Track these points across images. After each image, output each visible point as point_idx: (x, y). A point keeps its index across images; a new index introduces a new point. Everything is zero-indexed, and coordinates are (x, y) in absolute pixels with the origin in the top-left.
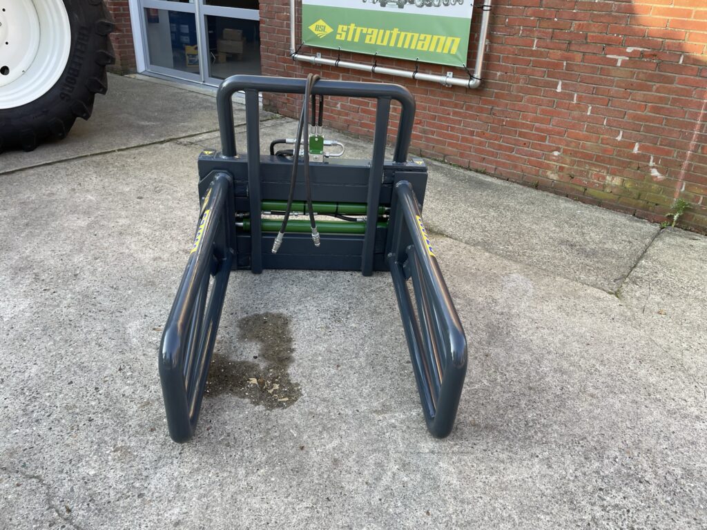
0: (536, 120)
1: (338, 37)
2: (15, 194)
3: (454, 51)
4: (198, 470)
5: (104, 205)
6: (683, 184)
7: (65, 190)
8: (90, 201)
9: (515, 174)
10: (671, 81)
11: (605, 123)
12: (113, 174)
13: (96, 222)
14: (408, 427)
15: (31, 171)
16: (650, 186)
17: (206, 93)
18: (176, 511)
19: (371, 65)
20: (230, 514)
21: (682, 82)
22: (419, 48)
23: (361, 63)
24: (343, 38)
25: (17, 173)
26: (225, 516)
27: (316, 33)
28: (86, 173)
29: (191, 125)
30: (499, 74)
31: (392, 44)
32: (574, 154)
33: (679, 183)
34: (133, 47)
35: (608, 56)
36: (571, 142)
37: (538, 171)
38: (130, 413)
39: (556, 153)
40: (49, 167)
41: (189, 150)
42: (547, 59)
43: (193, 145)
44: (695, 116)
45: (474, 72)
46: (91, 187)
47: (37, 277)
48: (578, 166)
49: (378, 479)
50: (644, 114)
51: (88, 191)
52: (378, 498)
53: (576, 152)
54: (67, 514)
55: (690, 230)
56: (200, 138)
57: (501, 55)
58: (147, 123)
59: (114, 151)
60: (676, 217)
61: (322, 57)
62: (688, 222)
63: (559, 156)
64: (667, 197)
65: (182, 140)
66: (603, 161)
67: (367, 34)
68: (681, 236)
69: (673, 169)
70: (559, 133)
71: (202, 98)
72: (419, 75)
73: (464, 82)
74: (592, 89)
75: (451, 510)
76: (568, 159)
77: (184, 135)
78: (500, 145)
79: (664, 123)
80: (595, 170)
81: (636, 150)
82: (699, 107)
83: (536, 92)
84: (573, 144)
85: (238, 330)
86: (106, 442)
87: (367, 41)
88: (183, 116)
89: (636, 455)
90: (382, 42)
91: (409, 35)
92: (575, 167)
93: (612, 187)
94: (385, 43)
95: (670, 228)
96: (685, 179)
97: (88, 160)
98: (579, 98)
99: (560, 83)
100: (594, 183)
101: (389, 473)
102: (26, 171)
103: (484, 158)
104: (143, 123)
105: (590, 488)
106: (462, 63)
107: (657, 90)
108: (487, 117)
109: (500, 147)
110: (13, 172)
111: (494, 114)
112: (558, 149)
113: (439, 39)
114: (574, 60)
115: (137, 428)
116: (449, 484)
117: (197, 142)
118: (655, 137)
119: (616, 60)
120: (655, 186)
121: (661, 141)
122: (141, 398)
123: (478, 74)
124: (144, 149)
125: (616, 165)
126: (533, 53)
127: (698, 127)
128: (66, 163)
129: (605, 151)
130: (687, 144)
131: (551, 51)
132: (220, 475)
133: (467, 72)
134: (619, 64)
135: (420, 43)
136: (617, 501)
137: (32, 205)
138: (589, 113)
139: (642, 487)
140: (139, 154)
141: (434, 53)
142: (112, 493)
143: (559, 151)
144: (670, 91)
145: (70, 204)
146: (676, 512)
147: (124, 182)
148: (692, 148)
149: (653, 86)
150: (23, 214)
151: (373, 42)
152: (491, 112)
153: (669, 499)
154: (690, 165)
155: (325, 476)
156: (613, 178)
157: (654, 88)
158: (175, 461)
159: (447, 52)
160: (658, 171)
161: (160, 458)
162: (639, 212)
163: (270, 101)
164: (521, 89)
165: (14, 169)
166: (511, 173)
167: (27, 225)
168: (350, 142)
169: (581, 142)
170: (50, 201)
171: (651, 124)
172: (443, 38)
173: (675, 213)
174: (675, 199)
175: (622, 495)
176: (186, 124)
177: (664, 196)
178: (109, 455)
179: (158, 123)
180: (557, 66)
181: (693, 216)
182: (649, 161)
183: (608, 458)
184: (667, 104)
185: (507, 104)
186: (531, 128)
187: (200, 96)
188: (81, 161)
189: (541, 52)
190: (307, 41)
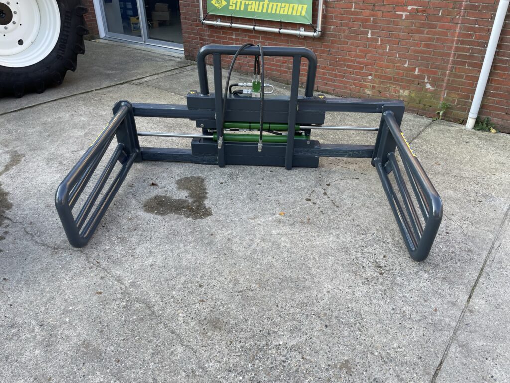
0: (356, 56)
1: (230, 8)
2: (38, 119)
3: (304, 14)
4: (160, 245)
5: (92, 123)
6: (445, 92)
7: (67, 115)
8: (83, 121)
9: (345, 92)
10: (435, 27)
11: (397, 56)
12: (95, 105)
13: (89, 133)
14: (267, 225)
15: (45, 105)
16: (426, 95)
17: (147, 50)
18: (151, 261)
19: (252, 25)
20: (177, 261)
21: (442, 27)
22: (282, 13)
23: (246, 25)
24: (233, 9)
25: (36, 106)
26: (175, 262)
27: (216, 5)
28: (79, 105)
29: (139, 72)
30: (332, 27)
31: (265, 11)
32: (380, 77)
33: (443, 92)
34: (95, 20)
35: (397, 13)
36: (378, 69)
37: (360, 89)
38: (123, 223)
39: (370, 77)
40: (55, 102)
41: (139, 87)
42: (361, 17)
43: (142, 85)
44: (450, 48)
45: (316, 27)
46: (83, 113)
47: (61, 163)
48: (383, 84)
49: (250, 246)
50: (420, 49)
51: (81, 115)
52: (249, 253)
53: (381, 76)
54: (97, 264)
55: (451, 121)
56: (146, 80)
57: (333, 15)
58: (110, 72)
59: (93, 91)
60: (441, 113)
61: (221, 22)
62: (449, 115)
63: (371, 79)
64: (436, 101)
65: (134, 82)
66: (398, 81)
67: (248, 5)
68: (444, 125)
69: (439, 83)
70: (371, 64)
71: (145, 54)
72: (283, 31)
73: (311, 34)
74: (389, 35)
75: (285, 256)
76: (377, 81)
77: (135, 78)
78: (336, 74)
79: (432, 54)
80: (393, 87)
81: (417, 72)
82: (452, 43)
83: (355, 38)
84: (379, 71)
85: (176, 185)
86: (112, 236)
87: (249, 10)
88: (133, 66)
89: (385, 232)
90: (258, 10)
91: (275, 4)
92: (382, 86)
93: (404, 97)
94: (260, 11)
95: (438, 120)
96: (446, 89)
97: (78, 97)
98: (382, 41)
99: (370, 32)
100: (394, 95)
101: (256, 243)
102: (42, 105)
103: (326, 83)
104: (108, 72)
105: (357, 246)
106: (309, 22)
107: (427, 34)
108: (326, 56)
109: (336, 76)
110: (34, 106)
111: (331, 54)
112: (371, 75)
113: (294, 7)
114: (377, 16)
115: (127, 229)
116: (285, 246)
117: (144, 82)
118: (428, 64)
119: (402, 15)
120: (429, 95)
121: (431, 66)
122: (128, 217)
123: (319, 29)
124: (111, 88)
125: (406, 83)
126: (352, 13)
127: (452, 55)
128: (65, 99)
129: (399, 74)
130: (447, 67)
131: (363, 11)
132: (171, 247)
133: (312, 27)
134: (404, 18)
135: (282, 10)
136: (370, 251)
137: (50, 125)
138: (388, 51)
139: (385, 245)
140: (109, 92)
141: (292, 16)
142: (119, 256)
143: (371, 76)
144: (435, 34)
145: (72, 123)
146: (400, 255)
147: (102, 109)
148: (449, 69)
149: (424, 31)
150: (45, 130)
151: (253, 10)
152: (329, 53)
153: (398, 250)
154: (449, 80)
155: (224, 245)
156: (404, 91)
157: (425, 32)
158: (148, 242)
159: (299, 15)
160: (431, 85)
161: (140, 241)
162: (421, 111)
163: (189, 53)
164: (346, 37)
165: (34, 104)
166: (343, 92)
167: (49, 135)
168: (242, 77)
169: (384, 69)
170: (59, 122)
171: (425, 55)
172: (296, 6)
173: (441, 111)
174: (441, 102)
175: (373, 248)
176: (136, 71)
177: (434, 101)
178: (114, 241)
179: (118, 72)
180: (367, 20)
181: (452, 112)
182: (424, 79)
183: (370, 234)
184: (433, 42)
185: (338, 47)
186: (354, 62)
187: (143, 52)
188: (74, 98)
189: (357, 12)
190: (211, 12)
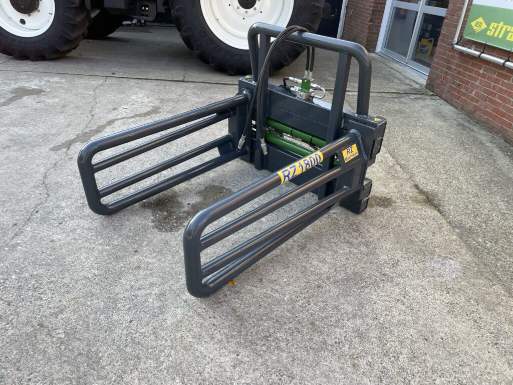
1: (488, 33)
19: (503, 59)
23: (500, 58)
24: (491, 34)
27: (475, 28)
54: (34, 213)
61: (475, 50)
67: (510, 32)
75: (142, 331)
85: (203, 188)
87: (508, 38)
101: (148, 291)
116: (165, 320)
132: (93, 237)
142: (56, 216)
155: (123, 269)
158: (90, 221)
163: (431, 81)
187: (393, 71)
190: (467, 35)
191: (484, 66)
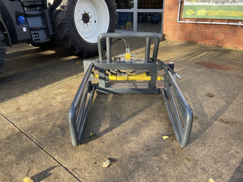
19: (210, 22)
23: (205, 22)
24: (199, 15)
27: (188, 14)
31: (219, 15)
61: (189, 21)
67: (209, 12)
72: (229, 24)
87: (209, 15)
90: (215, 14)
91: (226, 12)
113: (238, 12)
135: (230, 14)
141: (236, 16)
159: (241, 16)
190: (184, 16)
191: (196, 26)
